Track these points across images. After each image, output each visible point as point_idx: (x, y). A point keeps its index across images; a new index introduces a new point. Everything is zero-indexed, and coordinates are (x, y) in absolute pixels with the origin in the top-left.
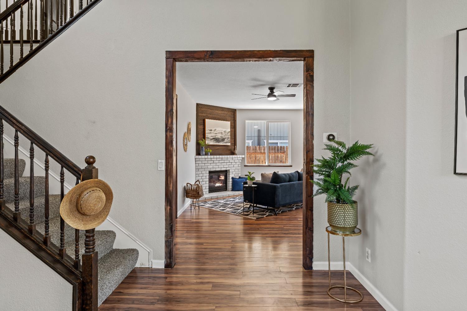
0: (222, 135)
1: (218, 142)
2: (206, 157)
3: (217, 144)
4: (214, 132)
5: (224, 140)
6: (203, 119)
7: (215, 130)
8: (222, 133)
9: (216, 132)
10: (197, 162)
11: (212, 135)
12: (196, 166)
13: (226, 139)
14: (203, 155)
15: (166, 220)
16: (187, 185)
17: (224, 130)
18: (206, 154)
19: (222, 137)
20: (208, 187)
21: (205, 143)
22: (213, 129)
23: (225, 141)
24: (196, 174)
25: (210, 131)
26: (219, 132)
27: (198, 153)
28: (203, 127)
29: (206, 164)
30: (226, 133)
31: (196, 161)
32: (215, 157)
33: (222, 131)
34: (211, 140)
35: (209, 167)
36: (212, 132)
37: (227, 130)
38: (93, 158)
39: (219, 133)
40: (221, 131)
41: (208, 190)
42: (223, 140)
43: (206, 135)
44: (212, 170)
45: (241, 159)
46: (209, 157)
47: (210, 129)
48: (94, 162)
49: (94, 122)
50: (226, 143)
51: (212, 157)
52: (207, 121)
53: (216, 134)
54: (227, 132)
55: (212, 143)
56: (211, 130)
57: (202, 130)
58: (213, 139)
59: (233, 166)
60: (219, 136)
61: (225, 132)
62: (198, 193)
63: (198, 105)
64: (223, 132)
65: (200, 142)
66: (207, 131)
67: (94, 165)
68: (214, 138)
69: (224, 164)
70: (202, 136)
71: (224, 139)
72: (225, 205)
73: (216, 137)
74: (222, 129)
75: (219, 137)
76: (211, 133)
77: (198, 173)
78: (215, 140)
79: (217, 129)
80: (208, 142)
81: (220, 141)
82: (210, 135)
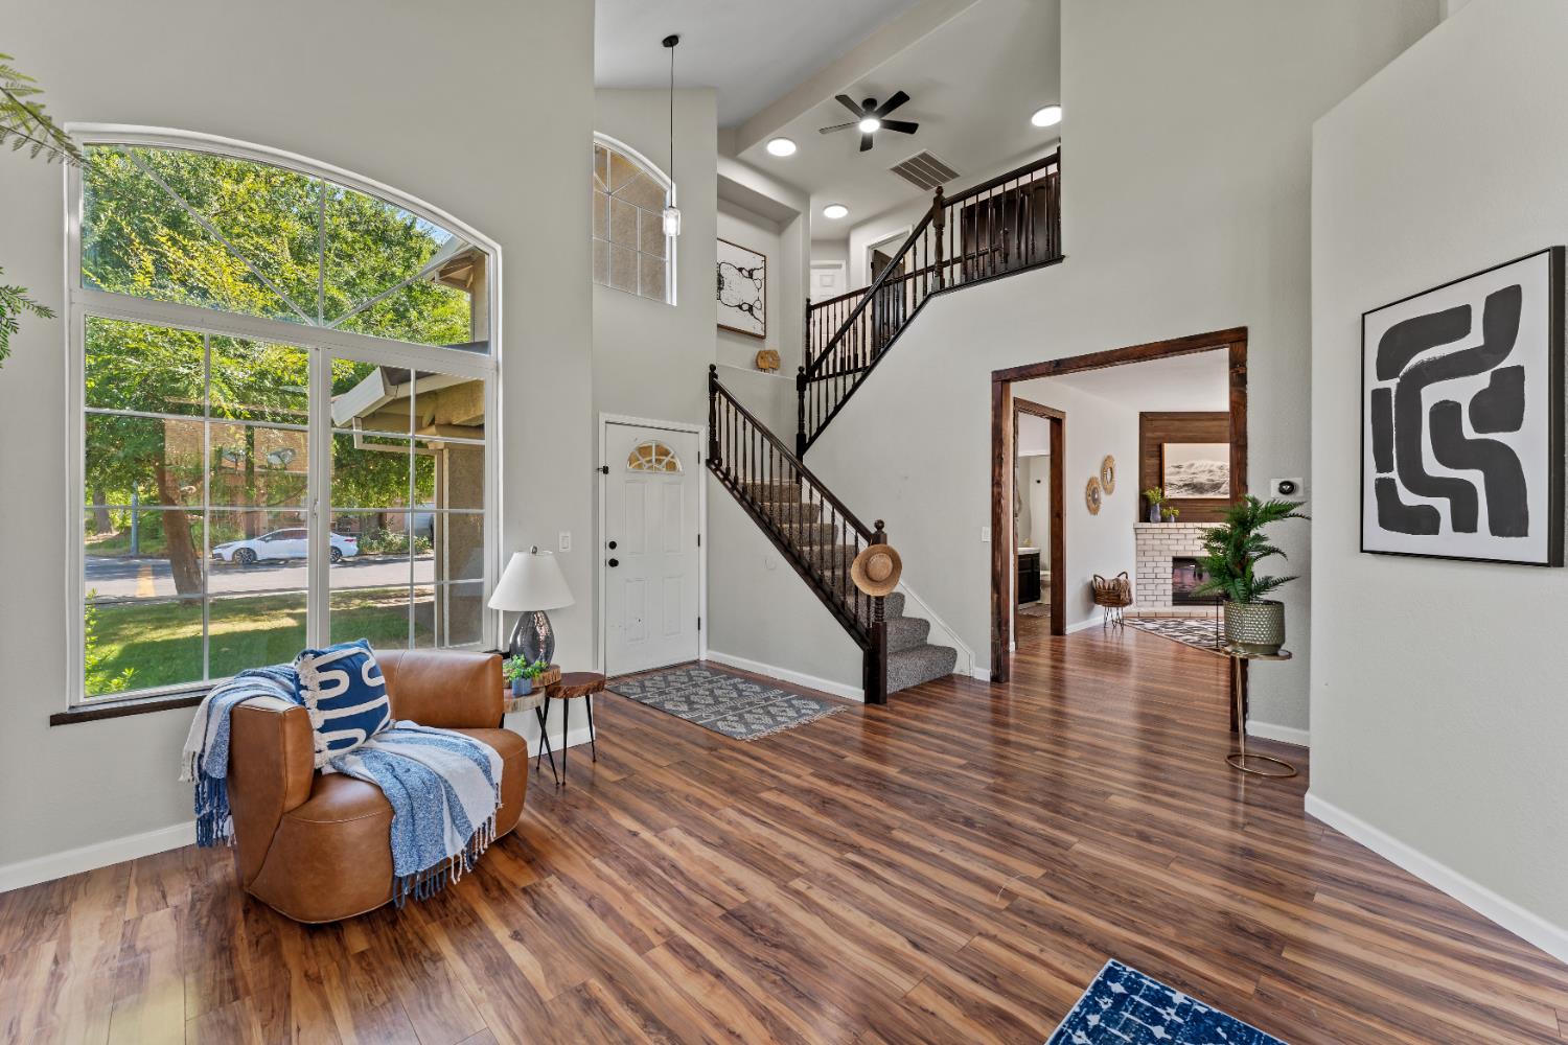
0: (1211, 475)
1: (1201, 493)
2: (1164, 525)
3: (1198, 496)
4: (1187, 470)
5: (1219, 487)
6: (1158, 442)
7: (1192, 465)
8: (1211, 471)
9: (1192, 471)
10: (1139, 537)
11: (1184, 477)
12: (1137, 545)
13: (1224, 485)
14: (1157, 522)
15: (992, 613)
16: (1096, 580)
17: (1220, 463)
18: (1164, 520)
19: (1213, 480)
20: (1171, 593)
21: (1162, 494)
22: (1185, 464)
24: (1138, 562)
25: (1178, 469)
26: (1202, 469)
27: (1145, 516)
28: (1158, 462)
29: (1163, 542)
31: (1137, 534)
32: (1189, 525)
33: (1212, 466)
34: (1180, 487)
35: (1172, 548)
36: (1182, 470)
38: (882, 522)
39: (1203, 472)
40: (1207, 468)
41: (1171, 598)
42: (1216, 487)
43: (1166, 477)
44: (1180, 555)
46: (1173, 525)
47: (1177, 464)
48: (883, 526)
49: (906, 478)
51: (1181, 525)
52: (1168, 447)
53: (1194, 473)
55: (1182, 495)
56: (1179, 467)
57: (1156, 469)
58: (1185, 485)
60: (1203, 478)
62: (1119, 596)
63: (1142, 415)
64: (1214, 468)
65: (1149, 493)
66: (1168, 470)
67: (883, 530)
68: (1188, 482)
70: (1156, 481)
71: (1218, 483)
72: (1190, 631)
73: (1195, 481)
74: (1210, 462)
75: (1204, 481)
76: (1179, 472)
77: (1144, 559)
78: (1191, 489)
79: (1197, 463)
80: (1170, 493)
81: (1207, 491)
82: (1178, 477)
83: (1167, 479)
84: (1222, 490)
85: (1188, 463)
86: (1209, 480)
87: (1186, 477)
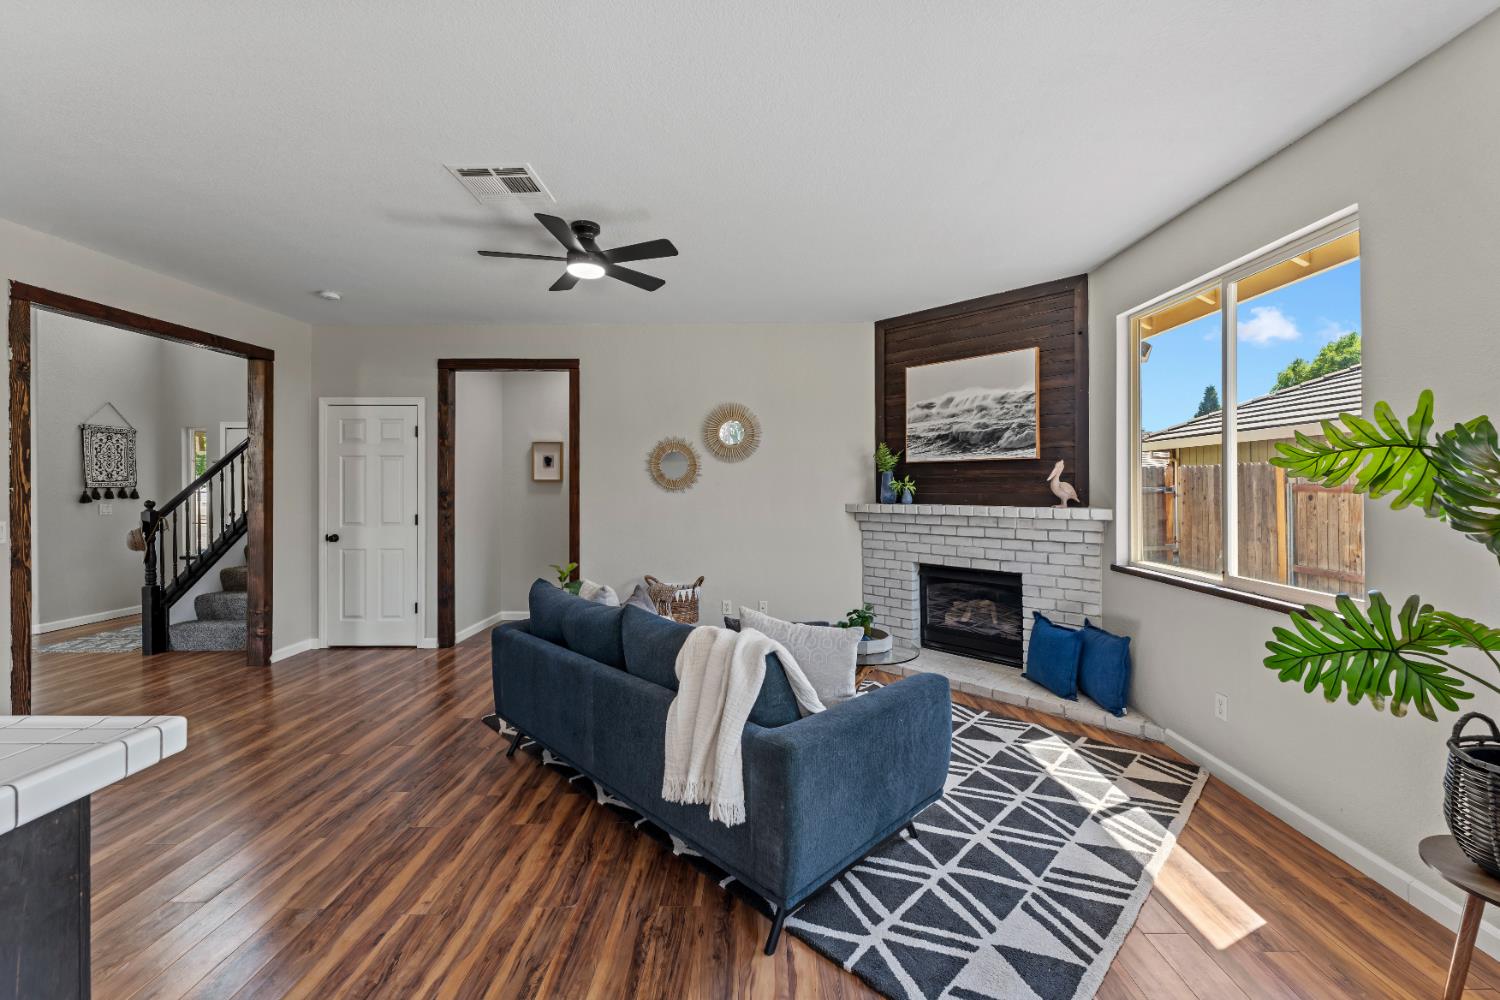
0: (983, 417)
1: (965, 450)
3: (959, 457)
4: (942, 411)
5: (999, 438)
7: (950, 400)
8: (982, 409)
9: (951, 410)
11: (936, 423)
12: (863, 539)
14: (889, 502)
17: (999, 392)
18: (899, 499)
19: (986, 426)
22: (938, 401)
23: (1000, 442)
25: (926, 411)
26: (967, 406)
28: (899, 401)
30: (1011, 406)
33: (984, 398)
34: (930, 442)
35: (912, 548)
36: (934, 411)
37: (1012, 392)
39: (969, 411)
40: (977, 403)
42: (991, 437)
43: (908, 426)
44: (928, 561)
45: (1099, 527)
46: (912, 508)
47: (925, 402)
50: (1012, 449)
52: (912, 374)
53: (953, 416)
54: (1014, 399)
55: (933, 456)
56: (930, 406)
58: (940, 437)
59: (1042, 558)
60: (968, 424)
61: (1002, 401)
64: (989, 403)
68: (943, 433)
69: (986, 543)
71: (994, 431)
73: (955, 428)
74: (981, 392)
75: (969, 428)
76: (927, 416)
77: (872, 563)
78: (948, 444)
79: (959, 396)
80: (913, 456)
81: (976, 446)
82: (926, 424)
83: (911, 428)
84: (1002, 442)
85: (944, 398)
86: (978, 426)
87: (939, 422)
